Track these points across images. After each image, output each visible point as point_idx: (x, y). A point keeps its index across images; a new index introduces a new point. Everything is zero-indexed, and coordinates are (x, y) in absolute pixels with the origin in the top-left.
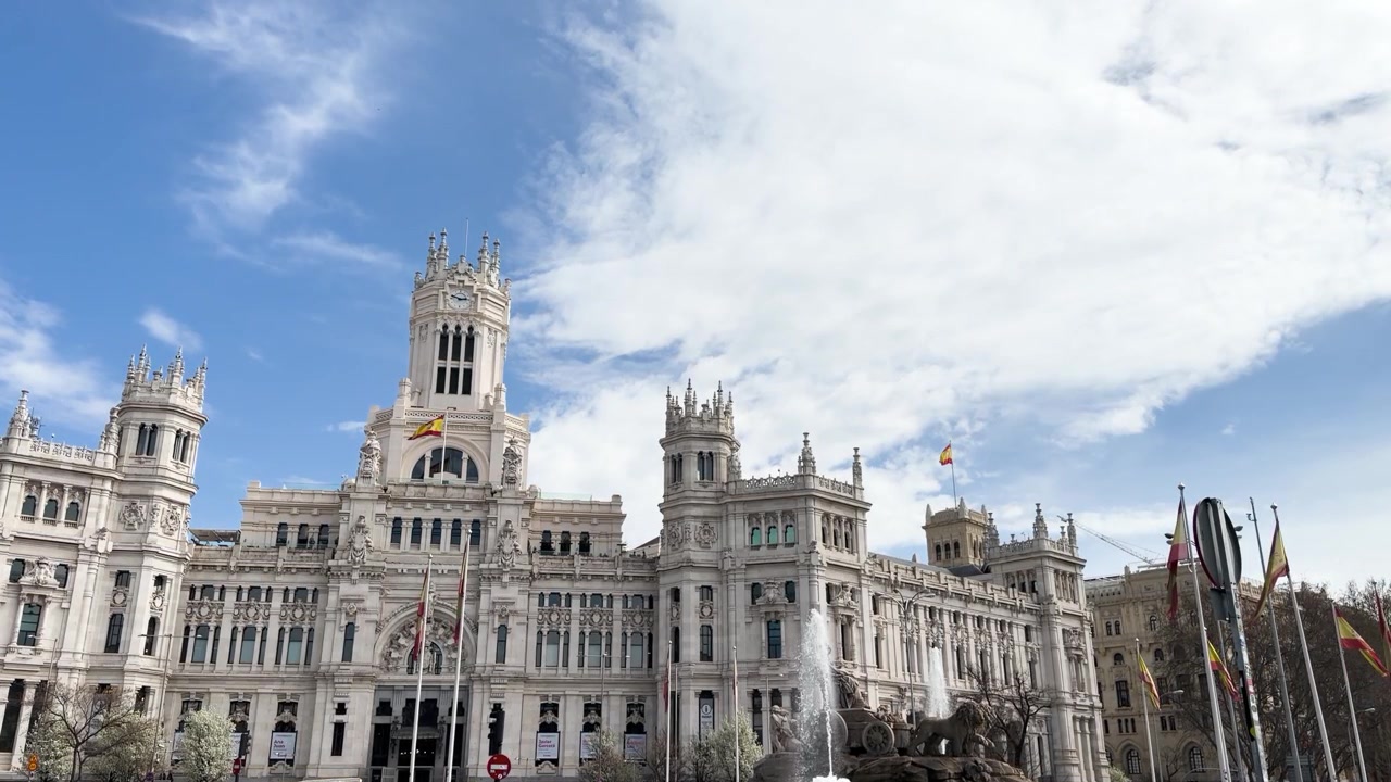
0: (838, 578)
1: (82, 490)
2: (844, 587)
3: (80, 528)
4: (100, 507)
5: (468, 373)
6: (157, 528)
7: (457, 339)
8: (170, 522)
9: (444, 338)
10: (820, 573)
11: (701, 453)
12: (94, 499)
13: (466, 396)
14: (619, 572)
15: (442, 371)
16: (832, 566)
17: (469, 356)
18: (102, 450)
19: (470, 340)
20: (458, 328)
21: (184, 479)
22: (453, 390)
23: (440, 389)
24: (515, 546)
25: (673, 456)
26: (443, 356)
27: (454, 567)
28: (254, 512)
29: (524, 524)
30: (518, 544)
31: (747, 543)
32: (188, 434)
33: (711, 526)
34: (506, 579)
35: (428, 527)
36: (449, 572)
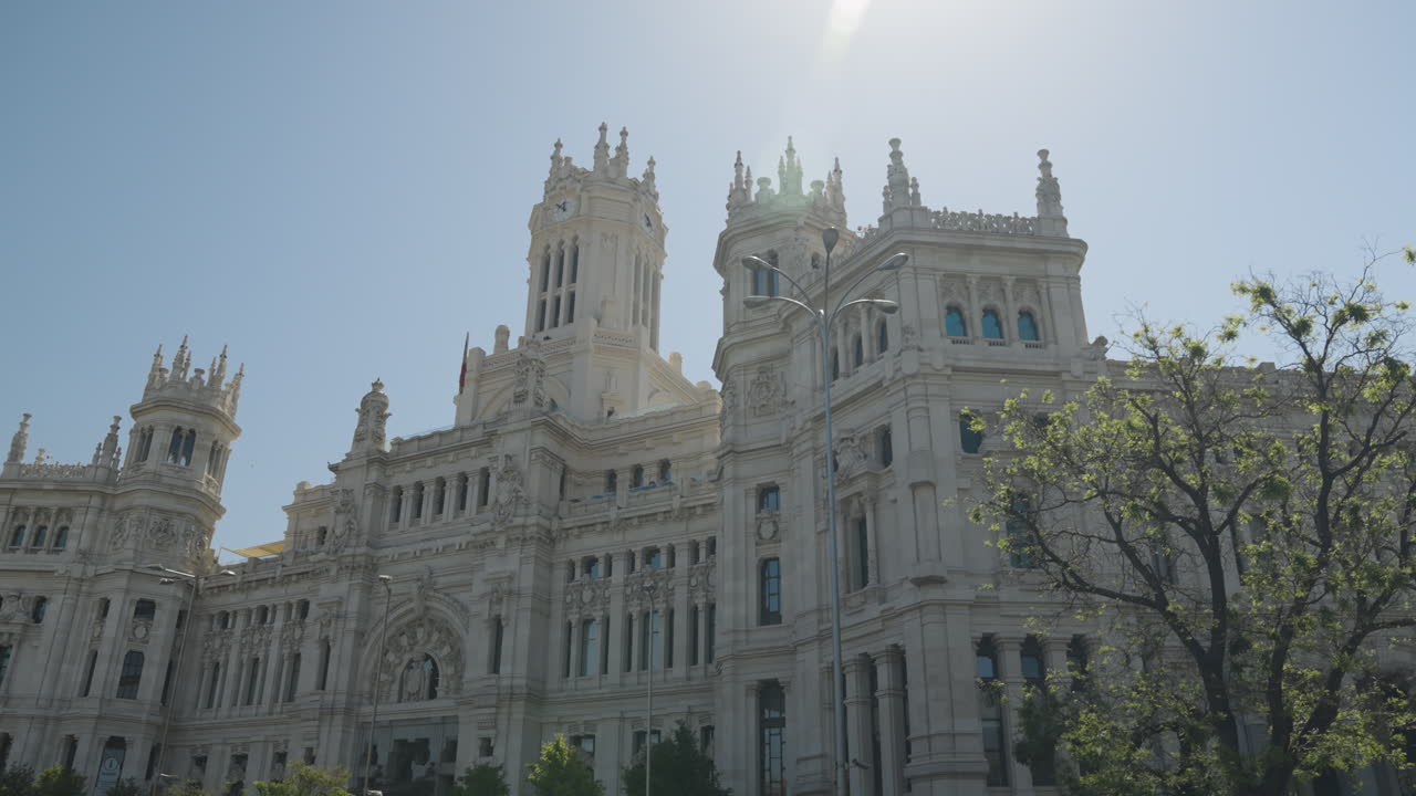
1: (70, 511)
4: (84, 526)
6: (136, 543)
10: (932, 390)
12: (79, 518)
27: (450, 541)
28: (298, 519)
29: (533, 457)
30: (520, 488)
31: (819, 382)
32: (192, 432)
33: (770, 375)
34: (501, 543)
35: (430, 492)
36: (444, 548)
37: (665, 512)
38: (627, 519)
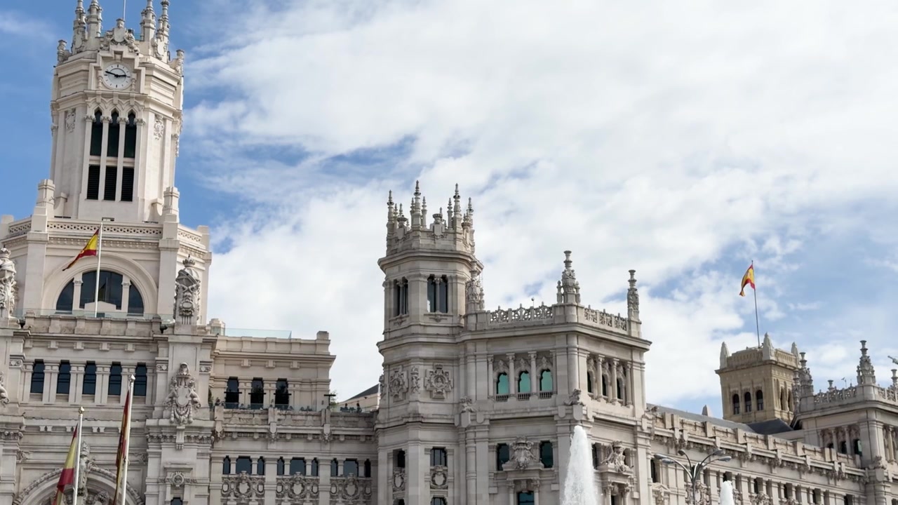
0: (607, 436)
2: (615, 448)
5: (129, 173)
7: (114, 128)
9: (97, 127)
11: (432, 277)
13: (127, 203)
14: (327, 430)
15: (94, 171)
16: (599, 421)
17: (131, 151)
19: (132, 130)
20: (115, 114)
22: (110, 195)
23: (92, 194)
24: (192, 396)
25: (396, 281)
26: (96, 150)
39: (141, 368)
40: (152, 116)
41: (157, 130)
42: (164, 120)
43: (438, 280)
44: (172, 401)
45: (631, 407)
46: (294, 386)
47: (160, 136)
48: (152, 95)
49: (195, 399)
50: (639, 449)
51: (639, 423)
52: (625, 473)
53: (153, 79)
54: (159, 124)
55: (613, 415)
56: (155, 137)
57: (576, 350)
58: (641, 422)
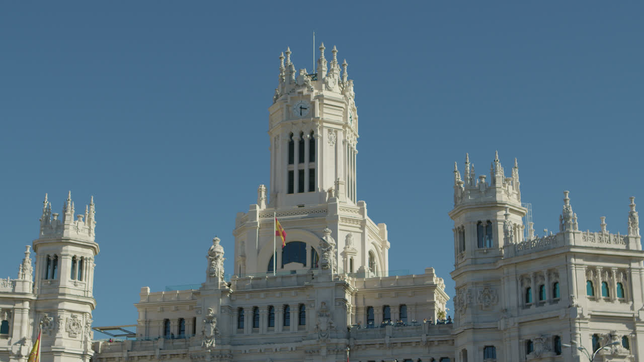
0: (604, 328)
1: (8, 310)
2: (612, 336)
3: (9, 338)
4: (22, 322)
5: (312, 172)
6: (62, 333)
7: (302, 143)
8: (73, 328)
9: (291, 144)
10: (582, 325)
11: (480, 222)
12: (17, 316)
13: (312, 193)
14: (424, 338)
15: (291, 174)
16: (596, 318)
17: (312, 158)
18: (20, 279)
19: (313, 142)
20: (302, 134)
21: (82, 294)
22: (301, 190)
23: (291, 191)
24: (331, 323)
25: (459, 228)
26: (291, 161)
27: (285, 345)
28: (146, 312)
29: (338, 304)
30: (332, 322)
31: (520, 303)
32: (82, 258)
33: (490, 290)
34: (324, 352)
35: (263, 314)
36: (281, 350)
37: (417, 342)
38: (394, 343)
39: (302, 307)
40: (325, 131)
41: (331, 139)
42: (336, 132)
43: (484, 224)
44: (318, 327)
45: (631, 303)
46: (378, 311)
47: (333, 143)
48: (325, 117)
49: (332, 325)
50: (638, 334)
51: (636, 315)
52: (622, 354)
53: (325, 106)
54: (332, 135)
55: (608, 311)
56: (330, 144)
57: (574, 266)
58: (639, 314)
